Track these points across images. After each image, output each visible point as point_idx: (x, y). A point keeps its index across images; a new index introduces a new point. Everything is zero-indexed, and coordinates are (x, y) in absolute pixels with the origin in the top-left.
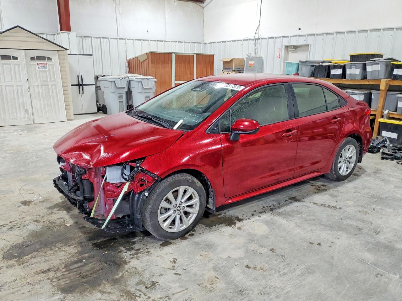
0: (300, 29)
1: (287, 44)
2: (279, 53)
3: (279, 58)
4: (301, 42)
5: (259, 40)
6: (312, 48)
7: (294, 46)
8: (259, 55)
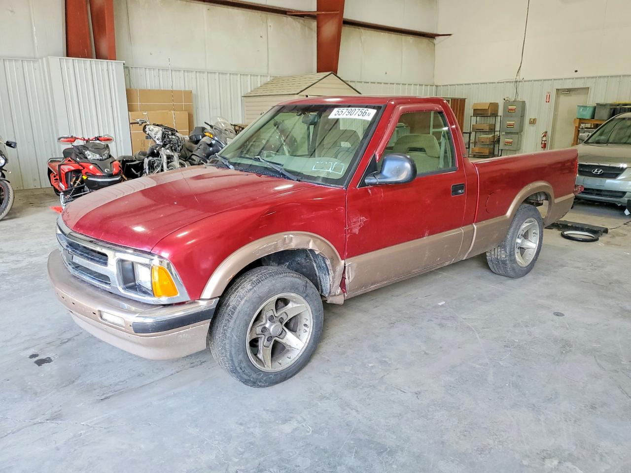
0: (576, 71)
1: (559, 87)
2: (548, 97)
3: (549, 102)
4: (579, 84)
5: (520, 83)
6: (592, 92)
7: (567, 89)
8: (519, 99)
